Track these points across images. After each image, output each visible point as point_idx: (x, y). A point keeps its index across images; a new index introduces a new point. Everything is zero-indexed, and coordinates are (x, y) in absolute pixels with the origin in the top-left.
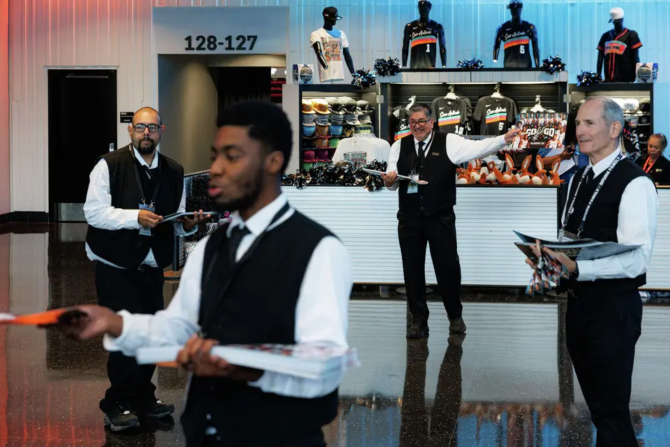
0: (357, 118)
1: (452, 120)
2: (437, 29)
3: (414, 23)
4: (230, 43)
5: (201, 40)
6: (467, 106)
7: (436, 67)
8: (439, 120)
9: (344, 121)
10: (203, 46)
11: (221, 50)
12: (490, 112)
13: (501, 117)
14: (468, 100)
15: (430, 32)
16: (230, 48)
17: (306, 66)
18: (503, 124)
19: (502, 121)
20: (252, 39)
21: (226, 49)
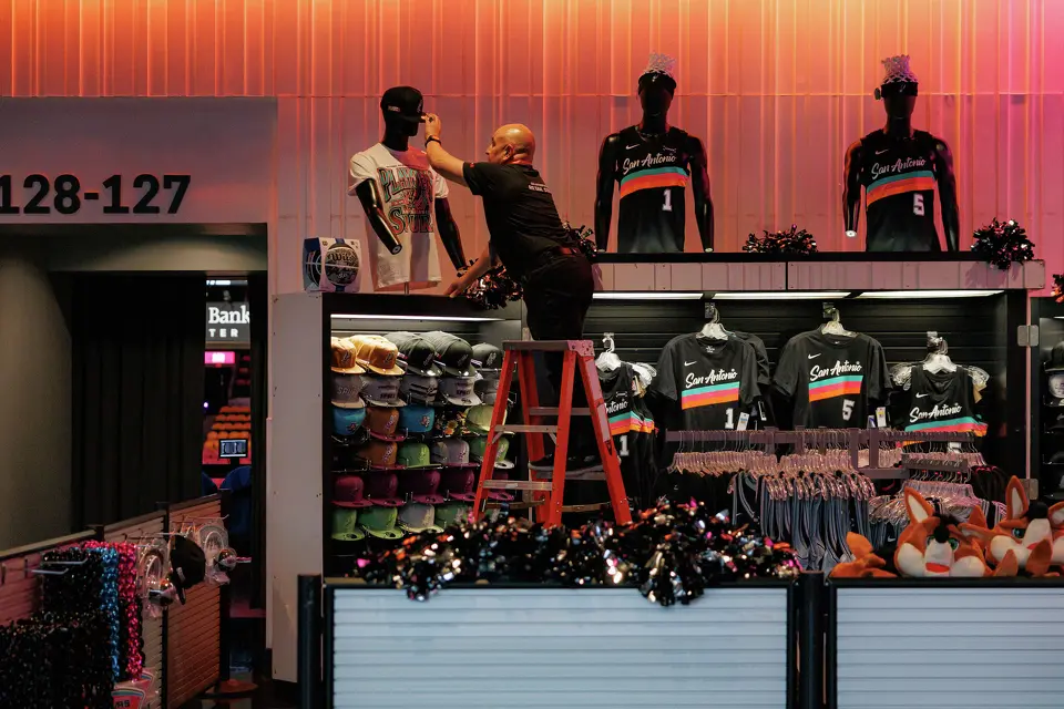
0: (471, 388)
1: (716, 394)
2: (689, 151)
3: (626, 135)
4: (116, 196)
5: (37, 186)
6: (759, 357)
7: (687, 250)
8: (685, 394)
9: (439, 397)
10: (42, 204)
11: (91, 214)
12: (818, 372)
13: (847, 384)
14: (759, 343)
15: (670, 159)
16: (116, 208)
17: (340, 243)
18: (852, 403)
19: (850, 397)
20: (176, 185)
21: (107, 210)
